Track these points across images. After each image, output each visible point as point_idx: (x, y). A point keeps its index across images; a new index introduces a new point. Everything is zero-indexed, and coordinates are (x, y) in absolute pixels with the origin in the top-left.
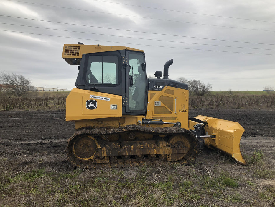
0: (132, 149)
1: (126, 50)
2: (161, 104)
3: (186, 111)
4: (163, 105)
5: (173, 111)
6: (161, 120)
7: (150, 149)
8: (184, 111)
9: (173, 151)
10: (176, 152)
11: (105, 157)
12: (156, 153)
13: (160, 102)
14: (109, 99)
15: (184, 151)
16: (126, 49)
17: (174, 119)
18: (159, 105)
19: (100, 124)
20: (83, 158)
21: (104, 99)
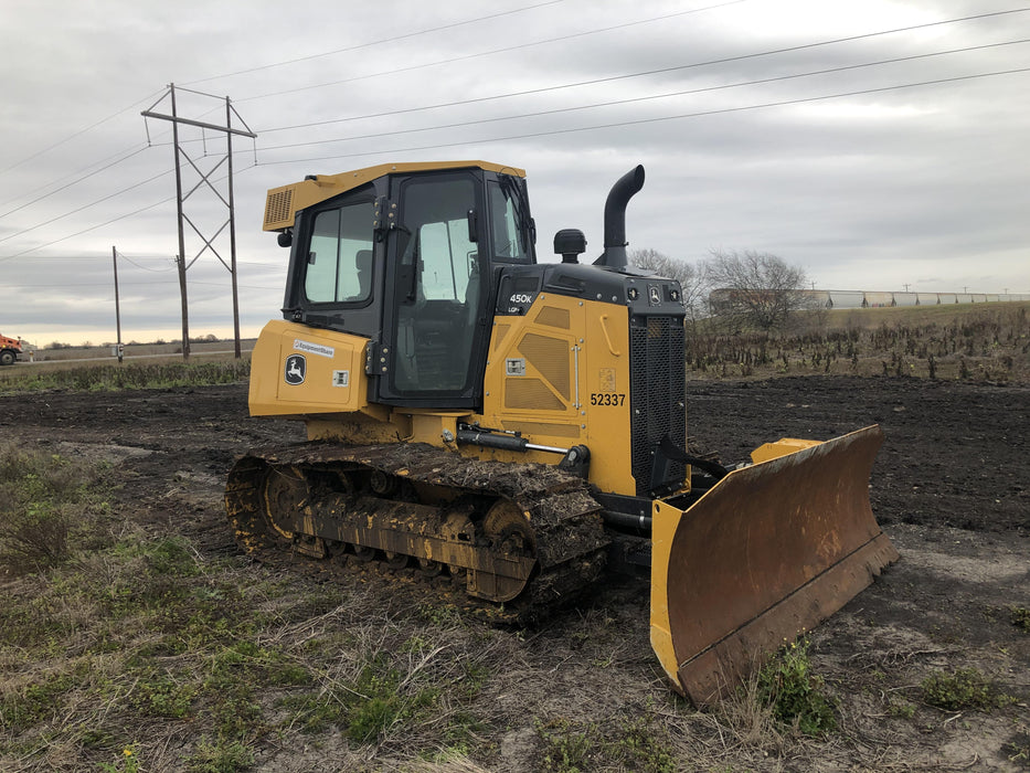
0: (370, 526)
1: (391, 176)
2: (529, 371)
3: (619, 399)
4: (534, 373)
5: (568, 400)
6: (518, 435)
7: (416, 536)
8: (612, 400)
9: (481, 560)
10: (490, 567)
11: (317, 539)
12: (429, 557)
13: (523, 362)
14: (331, 353)
15: (516, 568)
16: (391, 171)
17: (574, 430)
18: (523, 374)
19: (356, 433)
20: (285, 530)
21: (323, 351)
